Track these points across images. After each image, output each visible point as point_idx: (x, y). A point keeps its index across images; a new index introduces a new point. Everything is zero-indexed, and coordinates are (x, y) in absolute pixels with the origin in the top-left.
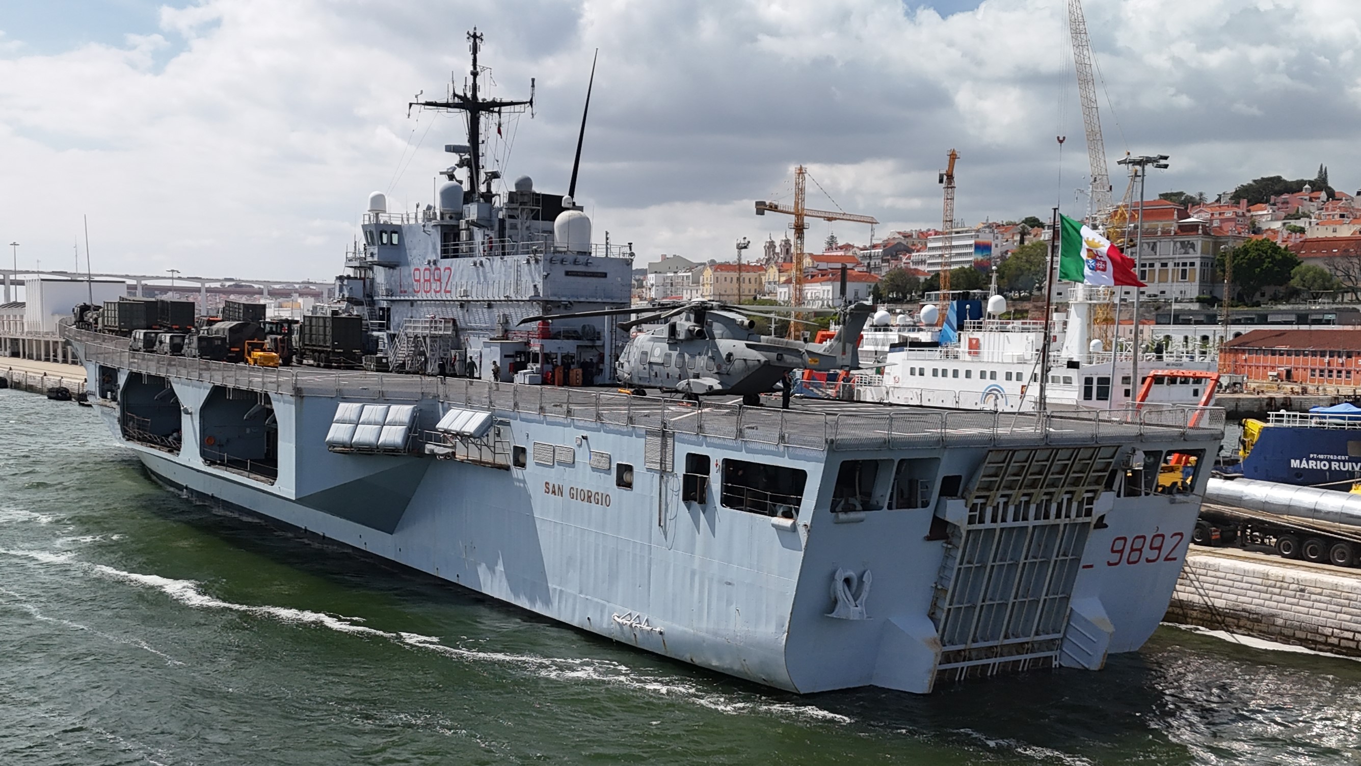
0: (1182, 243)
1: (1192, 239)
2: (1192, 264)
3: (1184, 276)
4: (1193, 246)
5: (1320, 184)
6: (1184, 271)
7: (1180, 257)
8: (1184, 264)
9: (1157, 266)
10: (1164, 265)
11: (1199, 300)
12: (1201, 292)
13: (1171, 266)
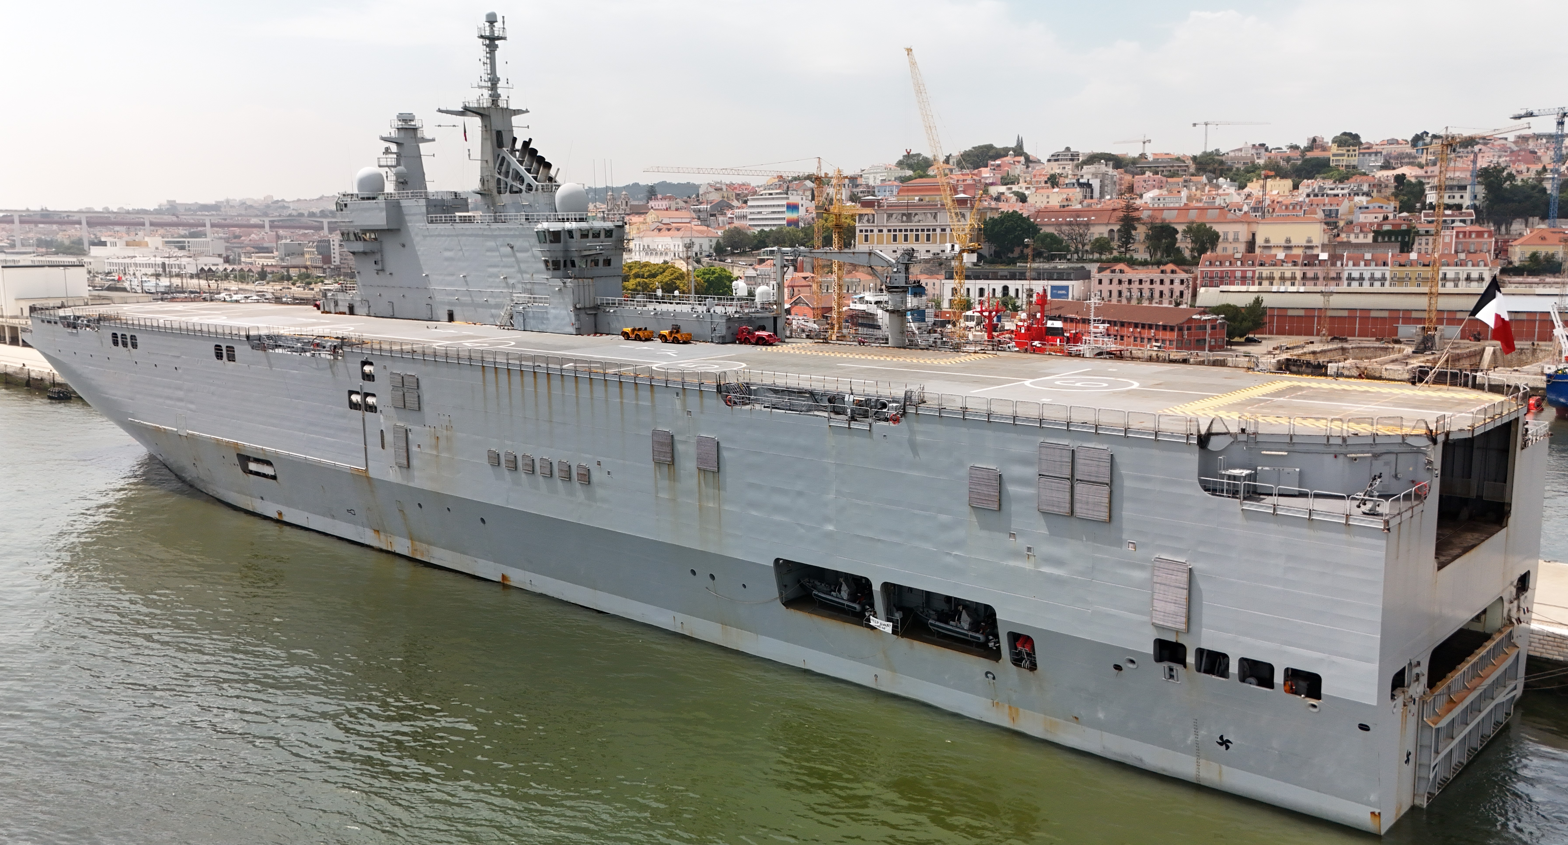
5: (1019, 150)
10: (943, 230)
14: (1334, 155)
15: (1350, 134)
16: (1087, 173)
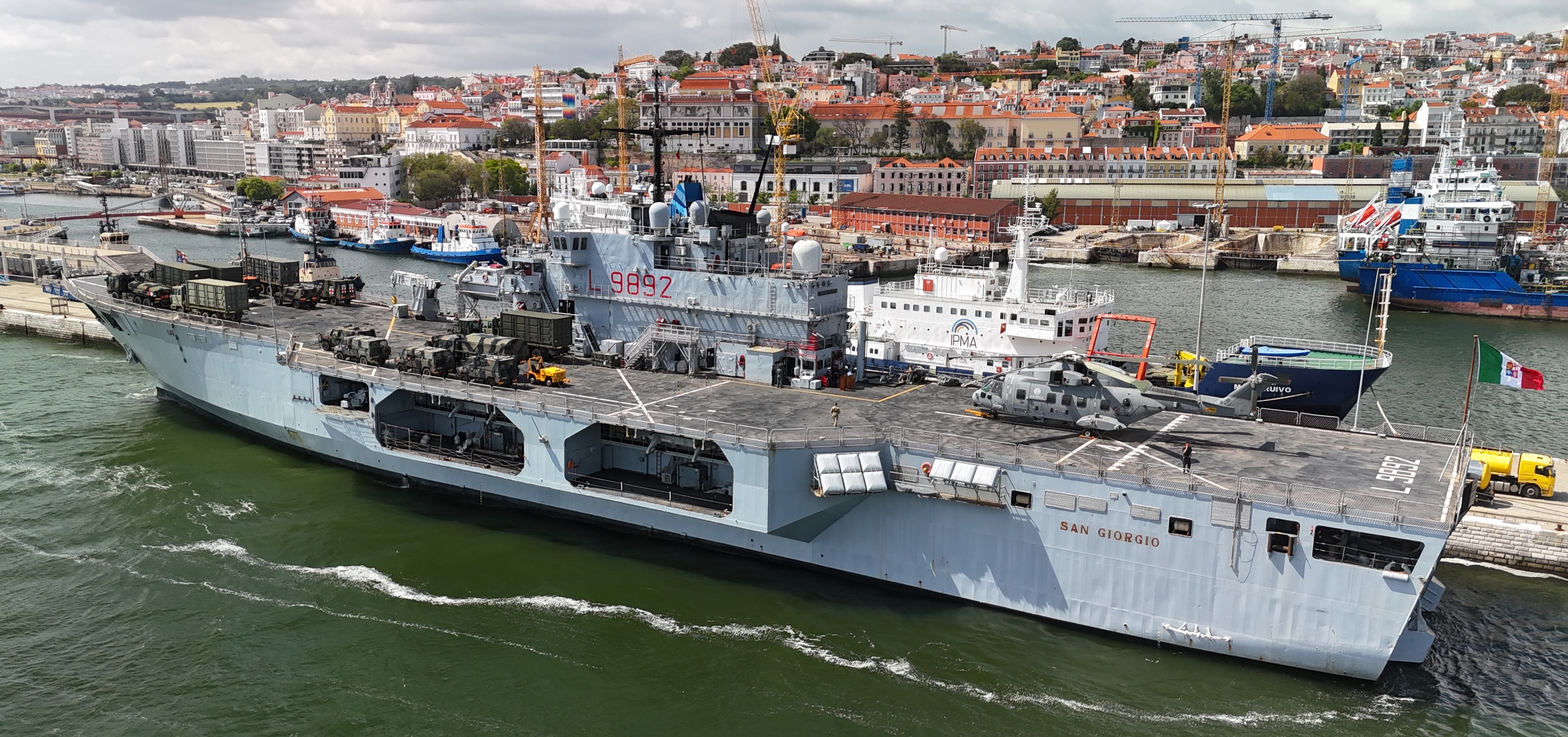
0: (739, 108)
1: (746, 105)
2: (747, 124)
3: (741, 133)
4: (747, 110)
5: (776, 50)
6: (741, 130)
7: (739, 119)
8: (741, 124)
9: (722, 125)
10: (727, 124)
11: (755, 152)
12: (754, 146)
13: (732, 125)
14: (1060, 58)
15: (1070, 39)
16: (849, 71)
